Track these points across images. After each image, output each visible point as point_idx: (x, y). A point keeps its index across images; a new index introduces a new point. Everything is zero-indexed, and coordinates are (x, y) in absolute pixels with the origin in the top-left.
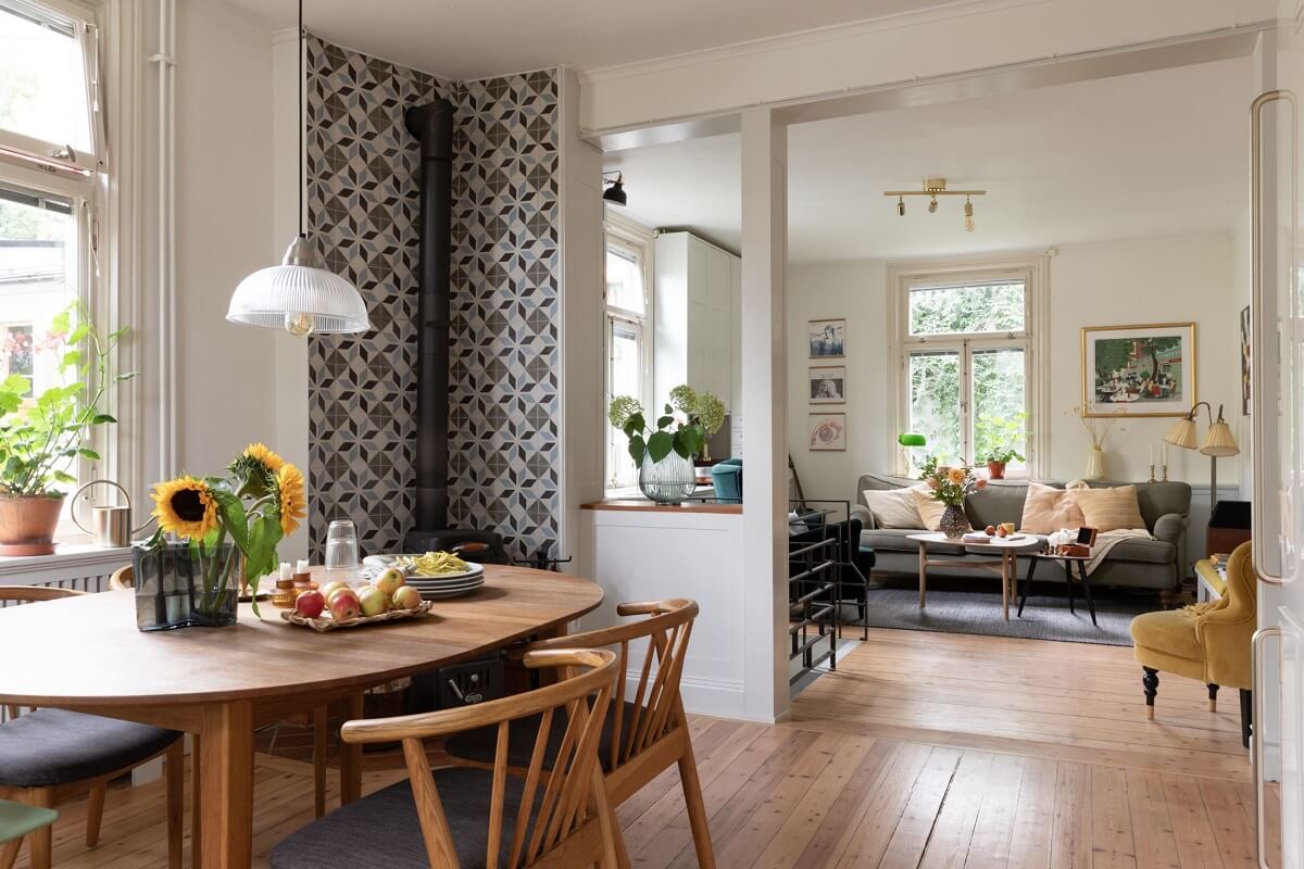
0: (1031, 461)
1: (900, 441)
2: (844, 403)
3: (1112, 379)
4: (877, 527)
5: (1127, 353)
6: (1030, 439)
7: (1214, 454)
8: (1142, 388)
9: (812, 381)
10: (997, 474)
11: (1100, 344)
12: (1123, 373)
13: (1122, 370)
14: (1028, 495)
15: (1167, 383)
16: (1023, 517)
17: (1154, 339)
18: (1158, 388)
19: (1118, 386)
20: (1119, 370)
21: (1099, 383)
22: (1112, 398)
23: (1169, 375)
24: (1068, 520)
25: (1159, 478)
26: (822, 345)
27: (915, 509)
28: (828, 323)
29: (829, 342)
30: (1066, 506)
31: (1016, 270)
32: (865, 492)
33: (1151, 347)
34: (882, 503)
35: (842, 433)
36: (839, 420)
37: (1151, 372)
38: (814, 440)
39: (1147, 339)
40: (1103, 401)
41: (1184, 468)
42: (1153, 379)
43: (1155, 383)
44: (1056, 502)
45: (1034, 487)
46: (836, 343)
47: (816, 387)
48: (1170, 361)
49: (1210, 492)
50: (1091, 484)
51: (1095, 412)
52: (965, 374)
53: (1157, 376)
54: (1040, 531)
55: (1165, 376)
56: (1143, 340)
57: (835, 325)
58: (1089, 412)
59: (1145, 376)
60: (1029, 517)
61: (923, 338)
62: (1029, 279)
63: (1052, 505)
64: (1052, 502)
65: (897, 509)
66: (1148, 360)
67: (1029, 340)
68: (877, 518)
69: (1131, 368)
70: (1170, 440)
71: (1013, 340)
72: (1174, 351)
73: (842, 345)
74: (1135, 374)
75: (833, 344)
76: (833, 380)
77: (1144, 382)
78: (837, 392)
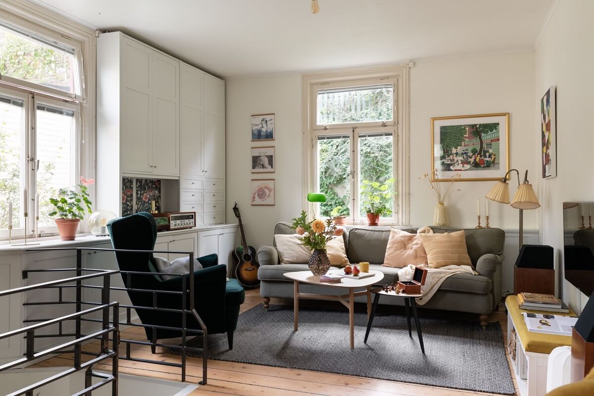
0: (397, 213)
1: (308, 199)
2: (274, 172)
3: (453, 154)
4: (279, 263)
5: (462, 136)
6: (397, 197)
7: (522, 208)
8: (472, 160)
9: (253, 157)
10: (373, 223)
11: (444, 130)
12: (460, 149)
13: (459, 147)
14: (390, 238)
15: (490, 156)
16: (386, 254)
17: (480, 125)
18: (483, 160)
19: (456, 159)
20: (456, 148)
21: (443, 157)
22: (452, 168)
23: (491, 151)
24: (416, 257)
25: (483, 225)
26: (259, 132)
28: (264, 117)
29: (264, 130)
30: (415, 247)
31: (388, 78)
32: (277, 236)
33: (477, 131)
34: (286, 245)
35: (272, 193)
36: (270, 184)
37: (478, 149)
38: (254, 198)
39: (476, 125)
40: (445, 170)
42: (480, 153)
43: (481, 156)
44: (408, 243)
45: (394, 232)
46: (269, 131)
47: (256, 161)
48: (492, 141)
49: (518, 235)
50: (435, 229)
52: (353, 151)
53: (482, 152)
54: (396, 265)
55: (488, 151)
56: (473, 126)
57: (268, 118)
58: (436, 177)
59: (474, 151)
60: (389, 254)
61: (326, 127)
62: (396, 84)
63: (405, 245)
64: (406, 243)
65: (293, 248)
66: (476, 141)
67: (396, 127)
68: (281, 256)
69: (465, 146)
70: (491, 197)
71: (386, 127)
72: (494, 133)
73: (272, 131)
74: (467, 150)
75: (266, 131)
76: (266, 156)
77: (474, 156)
78: (269, 164)
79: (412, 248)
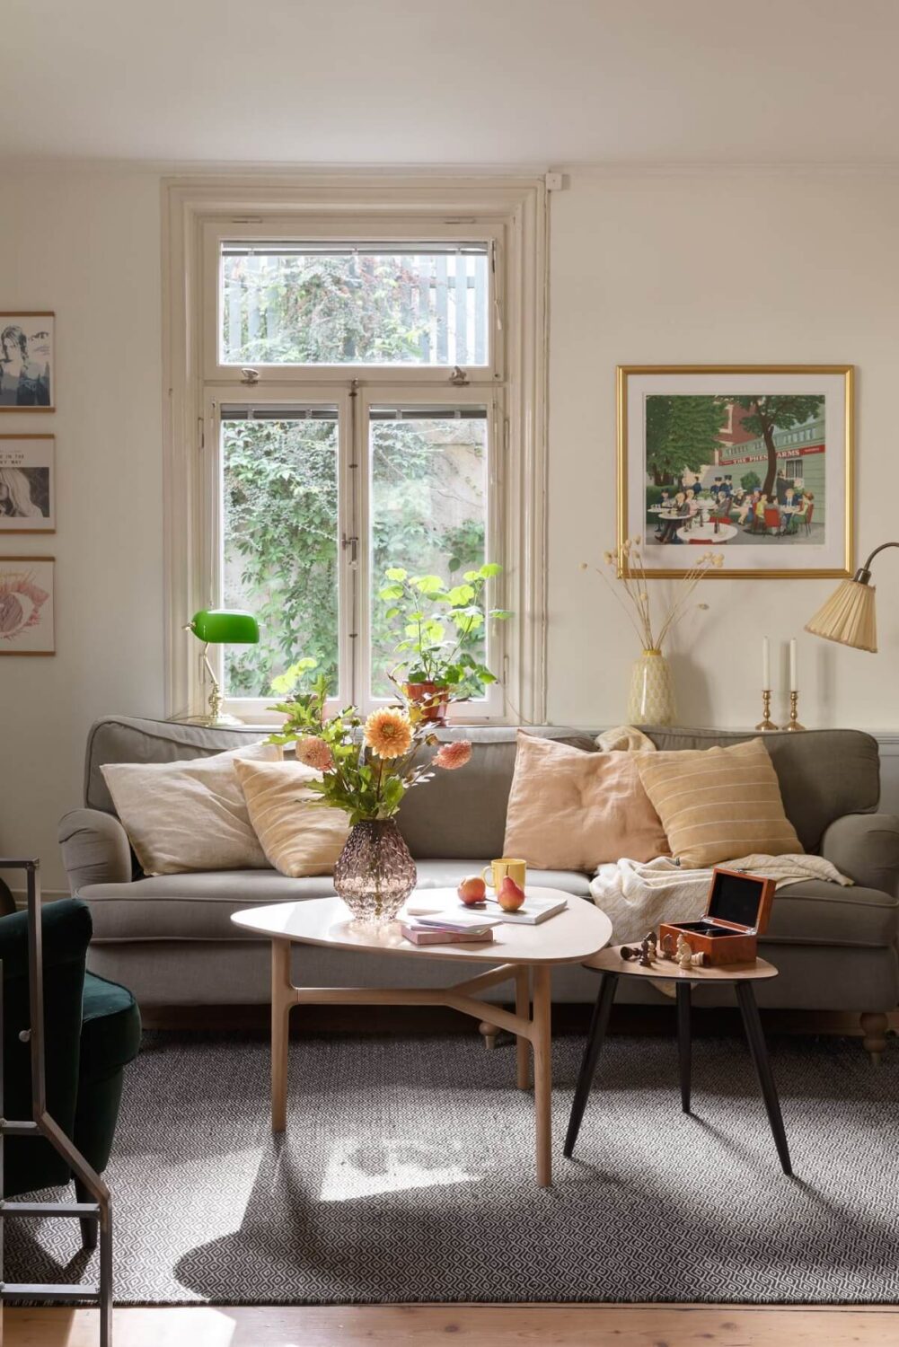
1: (197, 631)
2: (52, 532)
3: (681, 489)
4: (138, 874)
5: (714, 430)
6: (502, 626)
8: (743, 510)
11: (658, 408)
12: (706, 475)
13: (704, 468)
14: (519, 767)
15: (796, 501)
16: (511, 824)
17: (769, 398)
18: (775, 511)
19: (694, 505)
20: (695, 469)
21: (653, 498)
22: (680, 533)
23: (799, 484)
24: (623, 832)
27: (242, 814)
29: (12, 369)
31: (471, 218)
32: (108, 769)
33: (762, 416)
34: (157, 802)
35: (46, 610)
36: (39, 576)
37: (762, 475)
39: (756, 398)
40: (661, 540)
41: (827, 696)
42: (767, 490)
43: (770, 500)
44: (586, 786)
45: (531, 746)
46: (32, 375)
48: (802, 452)
50: (657, 736)
51: (647, 565)
52: (353, 466)
53: (774, 486)
55: (791, 485)
56: (746, 401)
57: (28, 326)
58: (634, 564)
59: (749, 483)
60: (526, 825)
61: (251, 374)
62: (502, 242)
63: (579, 793)
64: (581, 786)
65: (190, 815)
66: (757, 448)
67: (500, 390)
68: (139, 845)
69: (722, 463)
70: (828, 630)
71: (464, 389)
72: (811, 427)
73: (47, 379)
74: (729, 477)
75: (23, 375)
76: (23, 470)
77: (748, 498)
78: (35, 501)
79: (605, 802)
